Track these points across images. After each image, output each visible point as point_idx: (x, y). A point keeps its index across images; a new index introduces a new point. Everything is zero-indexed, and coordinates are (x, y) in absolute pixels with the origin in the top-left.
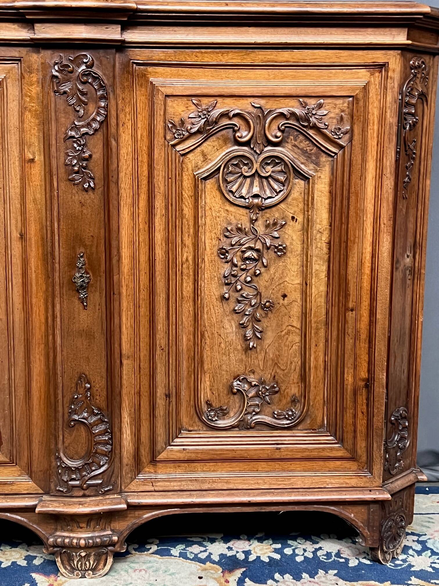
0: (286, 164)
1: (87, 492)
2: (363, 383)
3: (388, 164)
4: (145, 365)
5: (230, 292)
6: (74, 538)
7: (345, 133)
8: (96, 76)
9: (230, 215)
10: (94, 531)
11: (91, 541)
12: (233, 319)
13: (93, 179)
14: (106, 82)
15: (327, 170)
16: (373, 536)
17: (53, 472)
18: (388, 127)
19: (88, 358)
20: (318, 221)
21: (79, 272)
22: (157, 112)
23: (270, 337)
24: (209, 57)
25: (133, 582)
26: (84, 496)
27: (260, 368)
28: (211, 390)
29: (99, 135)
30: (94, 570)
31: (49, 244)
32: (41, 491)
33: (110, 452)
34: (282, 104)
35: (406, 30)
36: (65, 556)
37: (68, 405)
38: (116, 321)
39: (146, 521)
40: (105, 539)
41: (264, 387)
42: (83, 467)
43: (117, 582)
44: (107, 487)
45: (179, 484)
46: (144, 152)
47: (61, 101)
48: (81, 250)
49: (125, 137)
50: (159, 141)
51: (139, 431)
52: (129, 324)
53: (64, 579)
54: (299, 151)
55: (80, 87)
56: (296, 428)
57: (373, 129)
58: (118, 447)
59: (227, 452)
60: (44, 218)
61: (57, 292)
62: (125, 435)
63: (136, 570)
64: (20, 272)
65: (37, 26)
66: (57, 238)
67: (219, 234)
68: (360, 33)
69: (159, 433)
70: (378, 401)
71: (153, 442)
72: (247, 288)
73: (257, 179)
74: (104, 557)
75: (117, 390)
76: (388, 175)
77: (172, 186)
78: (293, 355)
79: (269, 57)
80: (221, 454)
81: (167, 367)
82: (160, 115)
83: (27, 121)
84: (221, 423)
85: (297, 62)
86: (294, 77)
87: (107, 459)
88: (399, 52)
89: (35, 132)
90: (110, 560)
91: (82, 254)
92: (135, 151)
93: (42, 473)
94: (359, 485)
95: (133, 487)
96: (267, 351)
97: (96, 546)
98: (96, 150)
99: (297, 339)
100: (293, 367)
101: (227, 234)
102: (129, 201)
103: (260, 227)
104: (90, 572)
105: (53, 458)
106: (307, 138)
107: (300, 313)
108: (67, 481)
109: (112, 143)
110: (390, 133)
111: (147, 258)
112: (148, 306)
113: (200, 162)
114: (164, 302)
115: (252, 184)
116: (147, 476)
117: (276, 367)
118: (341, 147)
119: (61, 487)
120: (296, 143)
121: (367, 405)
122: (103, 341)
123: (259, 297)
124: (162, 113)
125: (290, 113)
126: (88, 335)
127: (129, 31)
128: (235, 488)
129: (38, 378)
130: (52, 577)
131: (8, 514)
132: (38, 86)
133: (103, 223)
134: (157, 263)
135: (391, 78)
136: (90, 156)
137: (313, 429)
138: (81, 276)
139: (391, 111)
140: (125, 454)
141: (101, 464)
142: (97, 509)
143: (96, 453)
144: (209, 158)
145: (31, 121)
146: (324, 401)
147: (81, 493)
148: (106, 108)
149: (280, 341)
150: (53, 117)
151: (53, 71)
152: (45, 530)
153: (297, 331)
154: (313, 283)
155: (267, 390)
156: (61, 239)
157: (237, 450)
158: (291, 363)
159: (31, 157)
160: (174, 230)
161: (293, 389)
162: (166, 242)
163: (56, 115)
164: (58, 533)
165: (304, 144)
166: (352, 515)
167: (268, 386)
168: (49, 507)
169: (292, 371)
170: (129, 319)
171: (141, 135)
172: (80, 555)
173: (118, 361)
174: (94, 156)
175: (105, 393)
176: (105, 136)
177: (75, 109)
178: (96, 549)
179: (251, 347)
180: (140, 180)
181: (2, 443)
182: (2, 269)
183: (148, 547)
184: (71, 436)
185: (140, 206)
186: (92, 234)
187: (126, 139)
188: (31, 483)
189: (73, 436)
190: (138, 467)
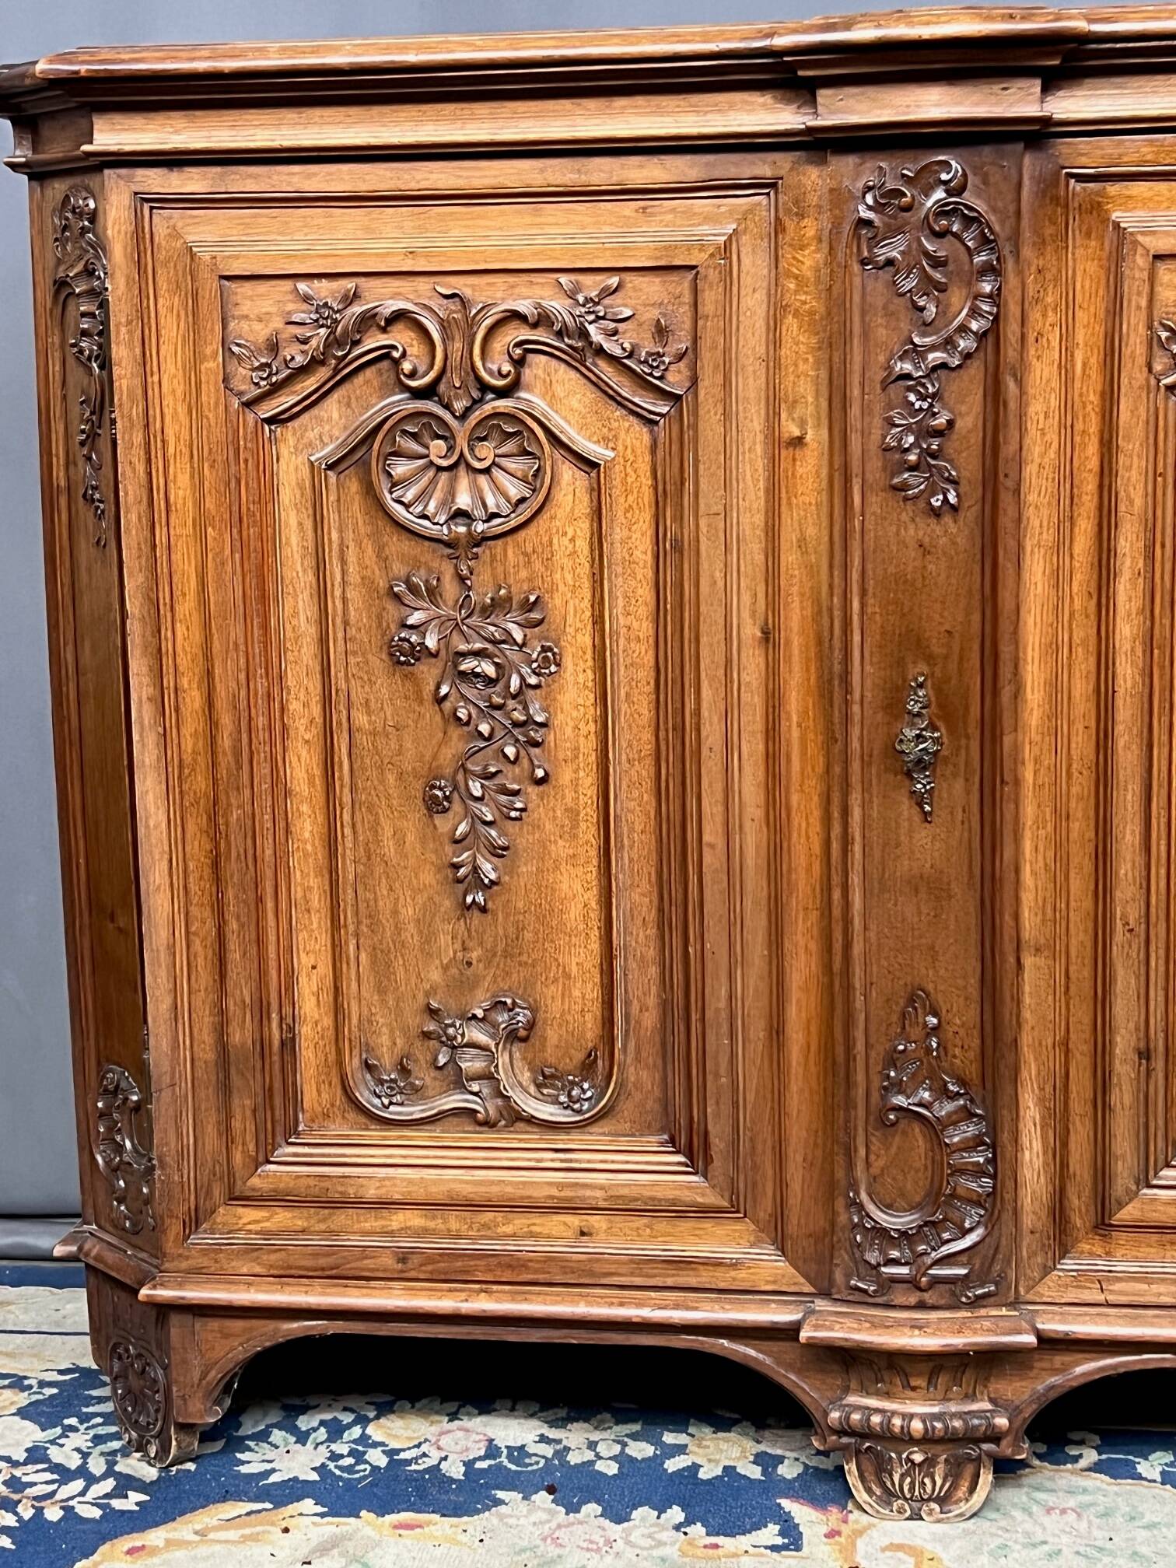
1: (929, 1297)
4: (1082, 973)
6: (894, 1413)
8: (972, 214)
10: (946, 1399)
11: (938, 1425)
13: (955, 482)
14: (997, 228)
17: (839, 1241)
19: (932, 948)
21: (912, 725)
22: (1130, 301)
25: (1050, 1539)
26: (921, 1306)
29: (975, 368)
30: (943, 1500)
31: (837, 654)
32: (808, 1289)
33: (988, 1195)
36: (869, 1459)
37: (880, 1068)
38: (1008, 853)
39: (1082, 1381)
40: (976, 1422)
42: (918, 1232)
43: (1007, 1535)
44: (982, 1286)
45: (1172, 1289)
46: (1089, 407)
47: (878, 285)
48: (918, 670)
49: (1042, 371)
50: (1132, 376)
51: (1065, 1145)
52: (1041, 864)
53: (865, 1519)
55: (930, 247)
58: (1010, 1184)
60: (825, 589)
61: (855, 777)
62: (1027, 1153)
63: (1053, 1509)
64: (759, 725)
65: (824, 95)
66: (857, 638)
69: (1119, 1152)
71: (1102, 1175)
74: (969, 1470)
75: (1008, 1038)
77: (1164, 494)
81: (1143, 978)
82: (1139, 308)
83: (787, 341)
87: (982, 1212)
89: (807, 368)
90: (986, 1477)
91: (921, 679)
92: (1067, 406)
93: (812, 1241)
95: (1048, 1289)
97: (950, 1439)
98: (964, 409)
102: (1048, 537)
104: (933, 1505)
105: (840, 1204)
108: (879, 1265)
109: (1007, 387)
111: (1091, 687)
112: (1092, 813)
114: (1136, 807)
116: (1084, 1264)
119: (861, 1279)
122: (972, 906)
124: (1144, 303)
126: (932, 886)
127: (1061, 93)
129: (803, 997)
130: (835, 1512)
131: (725, 1342)
132: (818, 250)
133: (978, 597)
134: (1119, 702)
136: (951, 423)
138: (918, 736)
140: (1027, 1202)
141: (967, 1225)
142: (958, 1341)
143: (953, 1196)
145: (798, 341)
147: (913, 1300)
148: (995, 298)
150: (857, 329)
151: (861, 208)
152: (817, 1389)
156: (868, 640)
159: (797, 433)
160: (1168, 612)
162: (1144, 643)
163: (863, 321)
164: (852, 1399)
168: (832, 1330)
170: (1041, 848)
171: (1084, 365)
172: (908, 1460)
173: (1012, 960)
174: (959, 424)
175: (977, 1041)
176: (991, 369)
177: (914, 303)
178: (950, 1446)
180: (1076, 482)
181: (708, 1160)
182: (715, 719)
183: (1074, 1452)
184: (887, 1149)
185: (1077, 550)
186: (947, 627)
187: (1046, 374)
188: (782, 1264)
189: (893, 1150)
190: (1063, 1238)
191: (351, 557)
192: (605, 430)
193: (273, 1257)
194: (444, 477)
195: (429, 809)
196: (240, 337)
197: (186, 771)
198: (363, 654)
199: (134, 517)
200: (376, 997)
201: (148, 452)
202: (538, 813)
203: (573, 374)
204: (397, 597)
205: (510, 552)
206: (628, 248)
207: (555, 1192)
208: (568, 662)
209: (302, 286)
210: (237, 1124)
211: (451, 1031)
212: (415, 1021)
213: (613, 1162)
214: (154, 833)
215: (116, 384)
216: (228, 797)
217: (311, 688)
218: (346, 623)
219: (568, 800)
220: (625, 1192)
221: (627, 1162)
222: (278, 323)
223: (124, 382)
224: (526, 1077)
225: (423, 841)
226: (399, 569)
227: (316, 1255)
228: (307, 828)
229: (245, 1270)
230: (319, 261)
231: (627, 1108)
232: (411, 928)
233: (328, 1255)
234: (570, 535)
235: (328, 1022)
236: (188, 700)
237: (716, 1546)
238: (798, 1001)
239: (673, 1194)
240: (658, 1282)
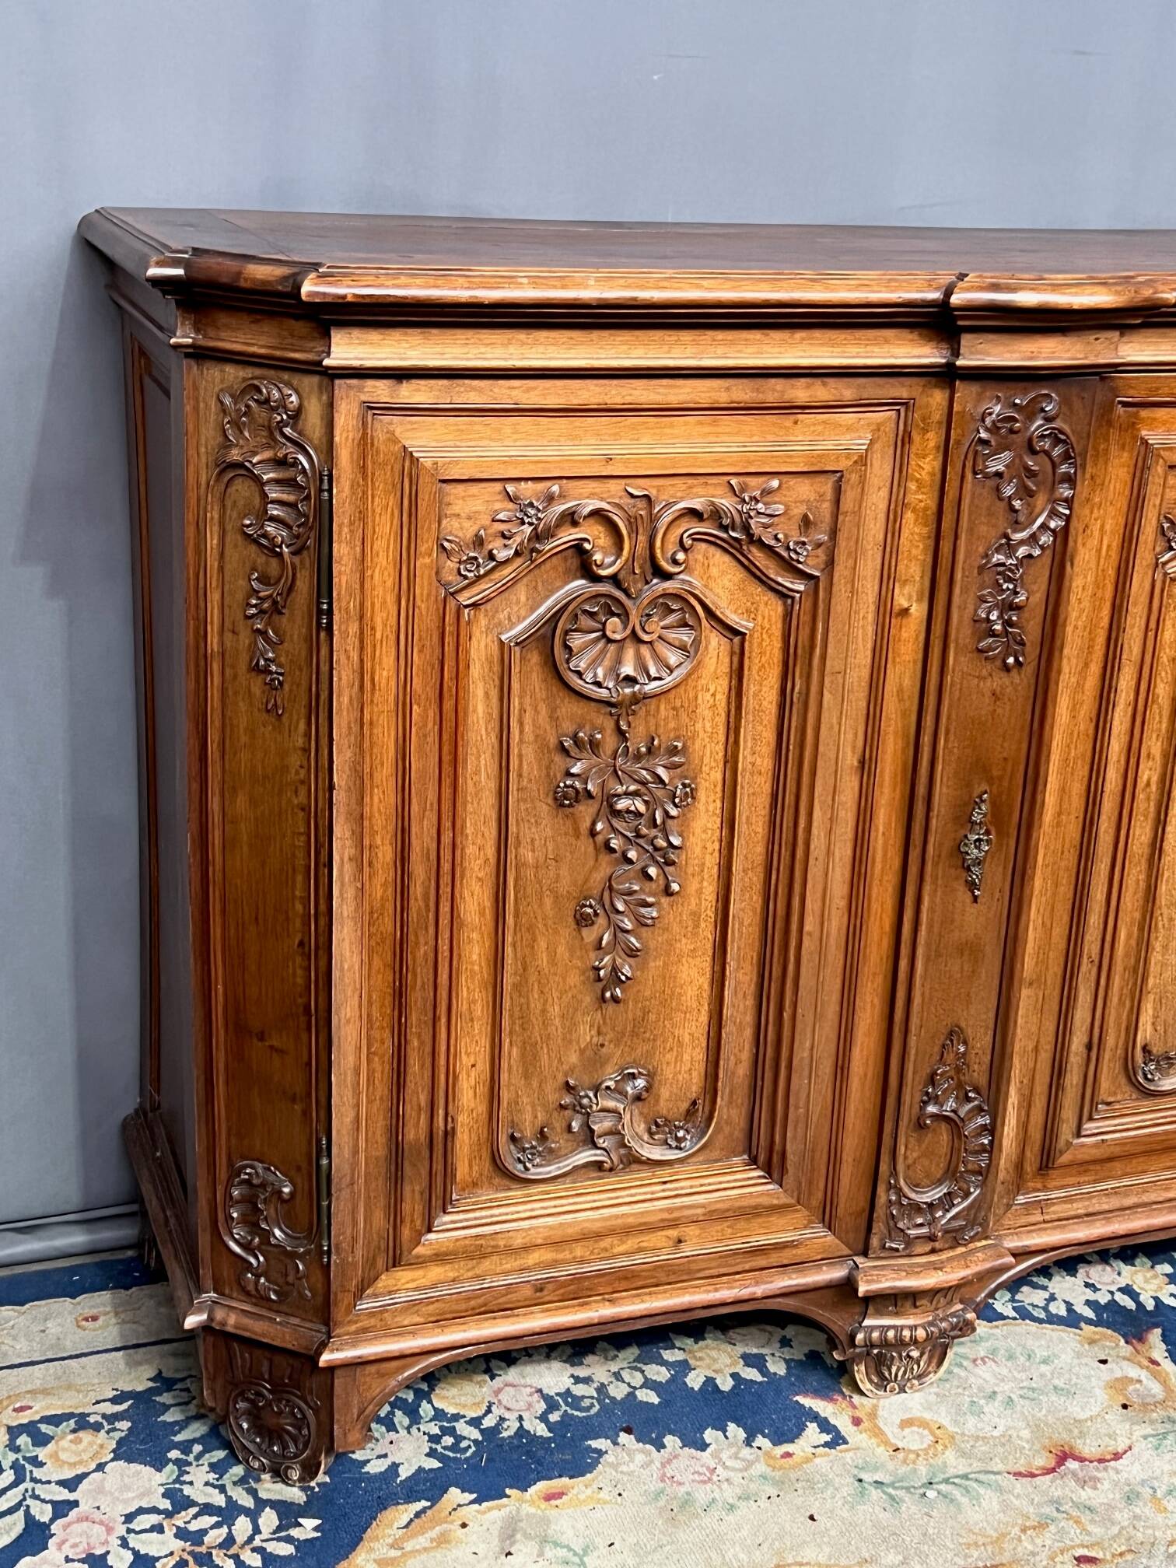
1: (939, 1244)
6: (902, 1327)
8: (1061, 436)
14: (1075, 448)
19: (967, 994)
21: (974, 832)
22: (1149, 500)
26: (936, 1251)
28: (1153, 1024)
29: (1048, 558)
30: (922, 1376)
32: (849, 1251)
33: (985, 1166)
36: (874, 1360)
37: (922, 1088)
40: (953, 1319)
42: (938, 1202)
44: (973, 1229)
45: (1084, 1204)
46: (1107, 581)
47: (985, 491)
48: (980, 789)
49: (1085, 555)
51: (1029, 1116)
52: (1040, 921)
55: (1028, 462)
58: (997, 1154)
62: (1008, 1129)
63: (975, 1360)
65: (967, 339)
66: (940, 767)
71: (1051, 1133)
80: (1163, 1141)
81: (1094, 994)
82: (1154, 506)
84: (1166, 1084)
87: (980, 1178)
89: (918, 553)
91: (982, 796)
95: (1009, 1218)
98: (1036, 590)
102: (1072, 681)
104: (915, 1382)
108: (907, 1229)
112: (1073, 880)
116: (1032, 1196)
119: (892, 1241)
124: (1157, 502)
126: (971, 950)
129: (869, 1038)
130: (841, 1400)
133: (1027, 730)
136: (1027, 600)
138: (976, 839)
141: (970, 1190)
143: (965, 1171)
145: (914, 531)
147: (928, 1248)
148: (1070, 502)
150: (965, 525)
151: (983, 431)
159: (906, 605)
160: (1140, 728)
163: (969, 519)
164: (867, 1322)
168: (880, 1281)
170: (1042, 911)
171: (1108, 547)
172: (908, 1356)
174: (1031, 600)
175: (989, 1057)
177: (1011, 506)
181: (783, 1172)
182: (824, 835)
184: (919, 1146)
186: (1005, 755)
187: (1087, 557)
188: (830, 1238)
189: (924, 1146)
190: (1019, 1182)
191: (528, 719)
192: (749, 604)
193: (431, 1307)
194: (612, 647)
195: (578, 924)
196: (451, 533)
197: (375, 915)
198: (532, 801)
199: (346, 700)
200: (523, 1082)
201: (362, 641)
202: (670, 918)
203: (727, 558)
204: (565, 751)
205: (662, 707)
206: (791, 457)
207: (666, 1216)
208: (702, 795)
209: (510, 488)
210: (407, 1207)
211: (585, 1101)
212: (554, 1095)
213: (710, 1184)
214: (347, 974)
215: (335, 580)
216: (417, 936)
217: (487, 834)
218: (520, 775)
219: (693, 906)
220: (718, 1206)
221: (720, 1183)
222: (485, 520)
223: (344, 579)
224: (641, 1128)
225: (572, 950)
226: (568, 727)
227: (469, 1299)
228: (475, 952)
229: (406, 1323)
230: (532, 467)
231: (719, 1139)
232: (557, 1022)
233: (479, 1297)
234: (711, 691)
235: (482, 1108)
236: (380, 855)
237: (788, 1455)
238: (862, 1044)
239: (753, 1202)
240: (739, 1268)
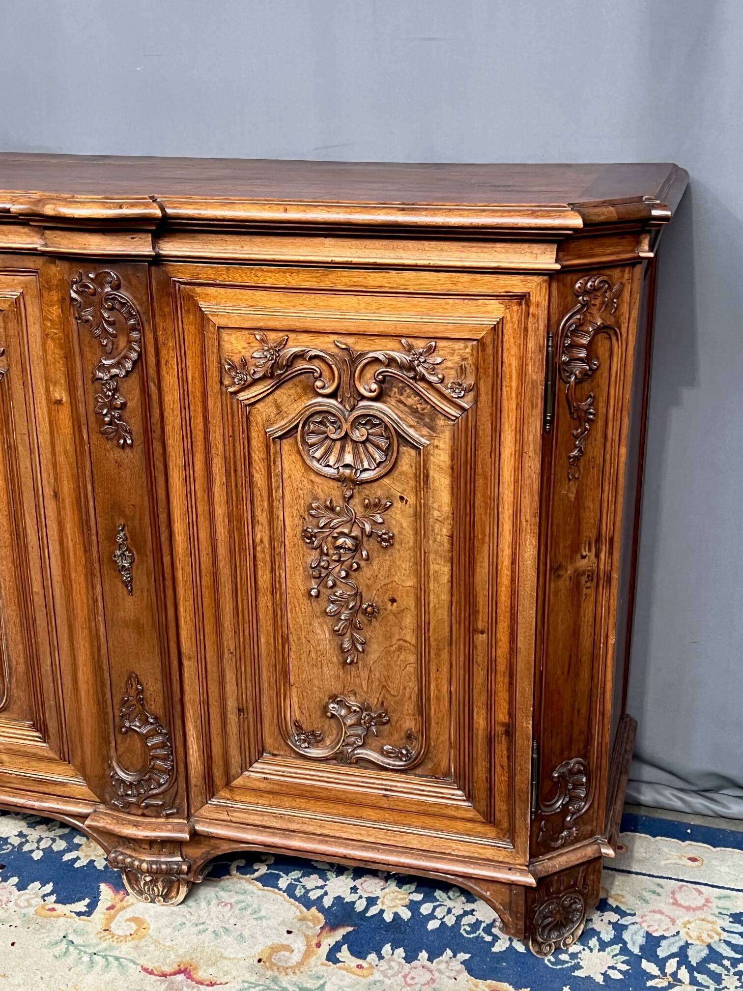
0: (386, 427)
1: (146, 812)
2: (503, 729)
3: (531, 438)
4: (213, 668)
5: (321, 588)
6: (136, 859)
7: (468, 390)
8: (123, 301)
9: (316, 487)
10: (159, 854)
12: (325, 623)
13: (130, 433)
15: (447, 437)
16: (517, 924)
17: (106, 782)
18: (530, 386)
19: (138, 653)
20: (436, 506)
21: (120, 549)
22: (208, 348)
23: (375, 652)
24: (271, 278)
26: (143, 815)
27: (362, 689)
28: (300, 708)
29: (135, 378)
30: (165, 897)
31: (84, 510)
32: (99, 800)
33: (170, 769)
34: (378, 345)
35: (555, 247)
36: (131, 876)
37: (118, 707)
40: (173, 866)
41: (368, 715)
42: (139, 783)
44: (170, 809)
45: (261, 818)
46: (196, 399)
47: (84, 331)
48: (121, 522)
49: (170, 380)
50: (213, 386)
51: (209, 748)
52: (188, 616)
53: (131, 900)
54: (406, 409)
55: (105, 315)
56: (413, 772)
57: (511, 387)
58: (181, 765)
59: (320, 790)
61: (97, 572)
62: (191, 751)
63: (222, 903)
65: (49, 233)
66: (91, 504)
67: (302, 510)
68: (486, 250)
69: (232, 754)
70: (522, 756)
71: (226, 763)
72: (342, 585)
73: (350, 443)
74: (176, 884)
75: (178, 698)
76: (531, 454)
77: (234, 445)
78: (407, 678)
79: (356, 280)
81: (239, 676)
82: (213, 352)
83: (50, 352)
84: (314, 752)
85: (396, 288)
86: (394, 308)
87: (168, 777)
88: (546, 278)
89: (59, 365)
90: (184, 889)
91: (123, 527)
92: (185, 397)
93: (96, 779)
94: (496, 859)
95: (205, 811)
96: (372, 669)
97: (162, 873)
98: (131, 397)
99: (412, 658)
100: (407, 695)
101: (313, 512)
102: (180, 462)
103: (356, 506)
104: (160, 898)
105: (105, 766)
106: (417, 394)
107: (415, 625)
108: (123, 794)
110: (533, 396)
111: (208, 535)
113: (273, 415)
115: (343, 449)
116: (221, 802)
117: (384, 691)
118: (463, 409)
119: (116, 800)
120: (402, 398)
121: (508, 757)
122: (155, 635)
123: (358, 597)
124: (216, 350)
125: (389, 359)
126: (135, 625)
127: (167, 239)
128: (331, 834)
129: (85, 668)
130: (120, 894)
132: (58, 309)
133: (146, 489)
134: (219, 545)
135: (534, 315)
136: (124, 404)
137: (435, 776)
138: (123, 554)
139: (534, 364)
140: (190, 773)
141: (161, 781)
142: (154, 835)
143: (153, 768)
144: (285, 410)
145: (54, 352)
146: (450, 743)
147: (140, 812)
148: (139, 343)
149: (389, 659)
150: (76, 352)
151: (72, 292)
152: (107, 842)
153: (413, 648)
154: (432, 588)
155: (373, 718)
156: (97, 505)
157: (331, 790)
158: (405, 688)
159: (58, 398)
160: (241, 502)
161: (408, 722)
163: (81, 348)
164: (121, 849)
165: (412, 401)
166: (488, 893)
167: (375, 713)
168: (99, 822)
169: (406, 698)
170: (188, 611)
171: (193, 377)
172: (145, 879)
173: (175, 663)
174: (129, 404)
175: (162, 699)
176: (142, 378)
177: (101, 342)
178: (162, 875)
179: (348, 661)
180: (193, 435)
181: (49, 738)
182: (33, 534)
183: (256, 868)
184: (124, 744)
185: (197, 468)
186: (133, 503)
187: (171, 382)
188: (86, 788)
189: (127, 744)
190: (211, 790)
213: (9, 733)
221: (14, 733)
231: (15, 707)
237: (54, 910)
238: (83, 670)
239: (34, 751)
240: (31, 788)
